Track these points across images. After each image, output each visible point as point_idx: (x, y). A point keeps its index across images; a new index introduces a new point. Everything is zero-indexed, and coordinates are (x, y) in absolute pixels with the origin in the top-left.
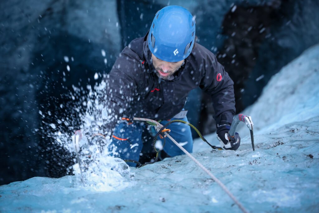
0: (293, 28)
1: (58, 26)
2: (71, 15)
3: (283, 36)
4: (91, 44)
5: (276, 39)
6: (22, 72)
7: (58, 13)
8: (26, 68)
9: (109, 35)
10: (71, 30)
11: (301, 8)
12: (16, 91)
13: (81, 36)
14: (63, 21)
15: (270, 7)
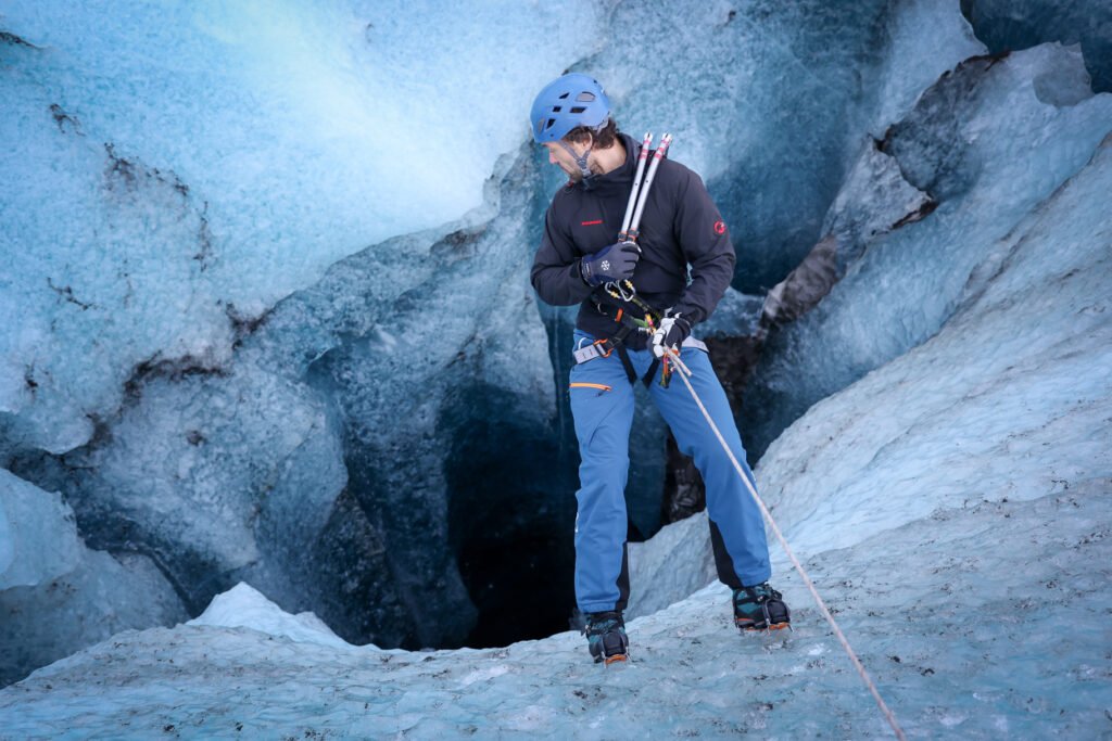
0: (787, 366)
1: (472, 374)
2: (489, 359)
3: (774, 377)
4: (514, 394)
5: (765, 381)
6: (426, 436)
7: (472, 357)
8: (431, 433)
9: (539, 383)
10: (489, 379)
11: (796, 339)
12: (418, 462)
13: (501, 385)
14: (478, 368)
15: (754, 338)
